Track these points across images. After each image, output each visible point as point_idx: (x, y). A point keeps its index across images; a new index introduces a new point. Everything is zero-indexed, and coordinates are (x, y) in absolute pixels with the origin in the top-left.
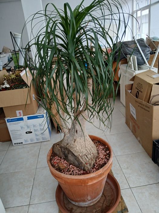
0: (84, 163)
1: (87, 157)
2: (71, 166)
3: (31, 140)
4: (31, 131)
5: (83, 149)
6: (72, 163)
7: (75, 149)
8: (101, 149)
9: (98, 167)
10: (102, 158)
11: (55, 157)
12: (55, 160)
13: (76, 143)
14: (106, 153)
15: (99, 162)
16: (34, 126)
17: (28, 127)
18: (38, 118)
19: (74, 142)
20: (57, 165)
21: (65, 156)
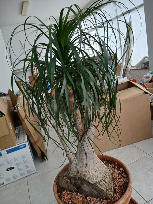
0: (105, 190)
1: (106, 182)
2: (88, 198)
3: (13, 177)
4: (13, 166)
5: (97, 173)
6: (88, 194)
7: (89, 176)
8: (112, 168)
9: (120, 191)
10: (118, 178)
11: (63, 191)
12: (66, 196)
13: (88, 168)
14: (120, 171)
15: (118, 183)
16: (16, 159)
17: (8, 162)
18: (20, 149)
19: (86, 168)
20: (71, 202)
21: (77, 188)
